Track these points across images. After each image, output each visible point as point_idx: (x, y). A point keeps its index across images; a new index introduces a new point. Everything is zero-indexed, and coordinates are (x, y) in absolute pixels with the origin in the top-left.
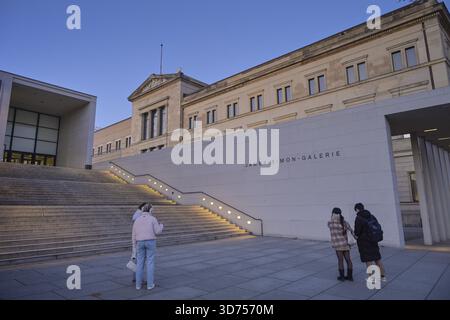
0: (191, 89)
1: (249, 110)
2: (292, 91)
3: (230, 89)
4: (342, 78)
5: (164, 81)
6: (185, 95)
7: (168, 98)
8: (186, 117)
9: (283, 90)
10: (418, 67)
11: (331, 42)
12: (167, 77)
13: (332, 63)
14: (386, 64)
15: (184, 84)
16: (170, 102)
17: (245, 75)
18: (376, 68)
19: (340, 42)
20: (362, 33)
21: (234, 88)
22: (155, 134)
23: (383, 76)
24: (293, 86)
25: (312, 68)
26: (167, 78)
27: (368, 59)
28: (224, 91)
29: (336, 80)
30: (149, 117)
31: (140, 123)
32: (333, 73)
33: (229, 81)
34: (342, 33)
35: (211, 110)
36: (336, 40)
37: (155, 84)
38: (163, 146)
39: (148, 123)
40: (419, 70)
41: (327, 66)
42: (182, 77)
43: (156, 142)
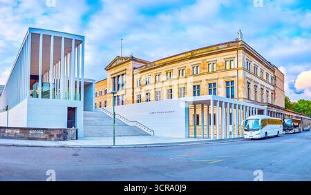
0: (138, 65)
6: (134, 69)
7: (126, 70)
8: (135, 80)
9: (181, 71)
10: (233, 69)
11: (203, 51)
12: (125, 59)
13: (203, 61)
14: (223, 66)
15: (134, 62)
16: (127, 72)
18: (219, 66)
19: (206, 52)
20: (215, 50)
22: (120, 88)
23: (221, 71)
25: (194, 61)
27: (217, 62)
29: (204, 69)
30: (116, 79)
31: (111, 82)
32: (203, 66)
34: (208, 47)
35: (147, 77)
37: (119, 62)
38: (123, 95)
39: (116, 82)
41: (201, 62)
42: (133, 59)
43: (120, 93)
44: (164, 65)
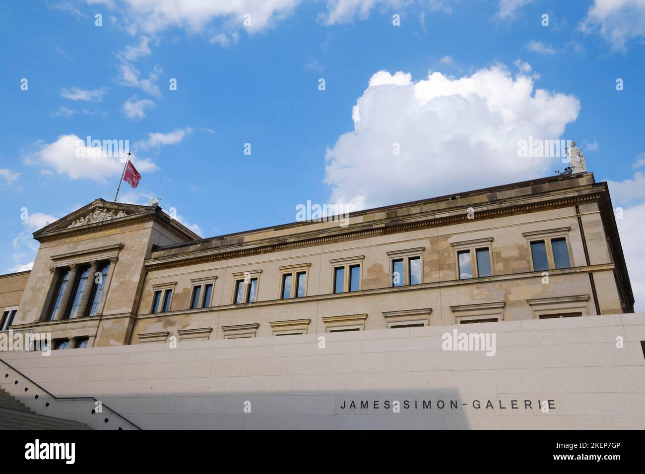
0: (168, 239)
1: (278, 296)
2: (362, 274)
3: (248, 253)
4: (450, 267)
5: (121, 215)
6: (155, 248)
7: (120, 247)
8: (149, 289)
9: (346, 271)
10: (572, 271)
11: (433, 207)
12: (128, 209)
13: (434, 240)
14: (522, 257)
15: (159, 228)
16: (123, 256)
17: (279, 233)
18: (506, 261)
19: (449, 209)
20: (485, 204)
21: (256, 251)
22: (75, 313)
23: (519, 276)
24: (365, 266)
25: (400, 241)
26: (128, 212)
27: (494, 244)
28: (236, 255)
29: (441, 268)
30: (70, 276)
31: (46, 286)
32: (435, 257)
33: (247, 238)
34: (453, 197)
35: (203, 284)
36: (443, 205)
37: (100, 217)
38: (86, 338)
39: (65, 288)
40: (575, 276)
41: (426, 244)
42: (157, 215)
43: (72, 330)
44: (279, 245)
